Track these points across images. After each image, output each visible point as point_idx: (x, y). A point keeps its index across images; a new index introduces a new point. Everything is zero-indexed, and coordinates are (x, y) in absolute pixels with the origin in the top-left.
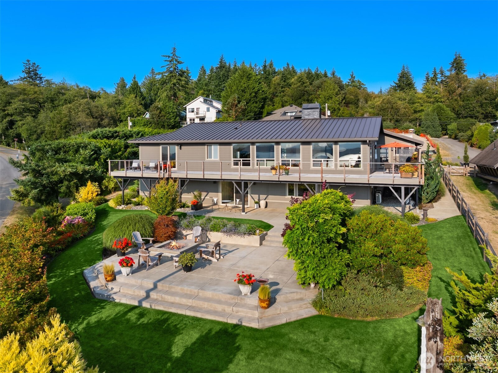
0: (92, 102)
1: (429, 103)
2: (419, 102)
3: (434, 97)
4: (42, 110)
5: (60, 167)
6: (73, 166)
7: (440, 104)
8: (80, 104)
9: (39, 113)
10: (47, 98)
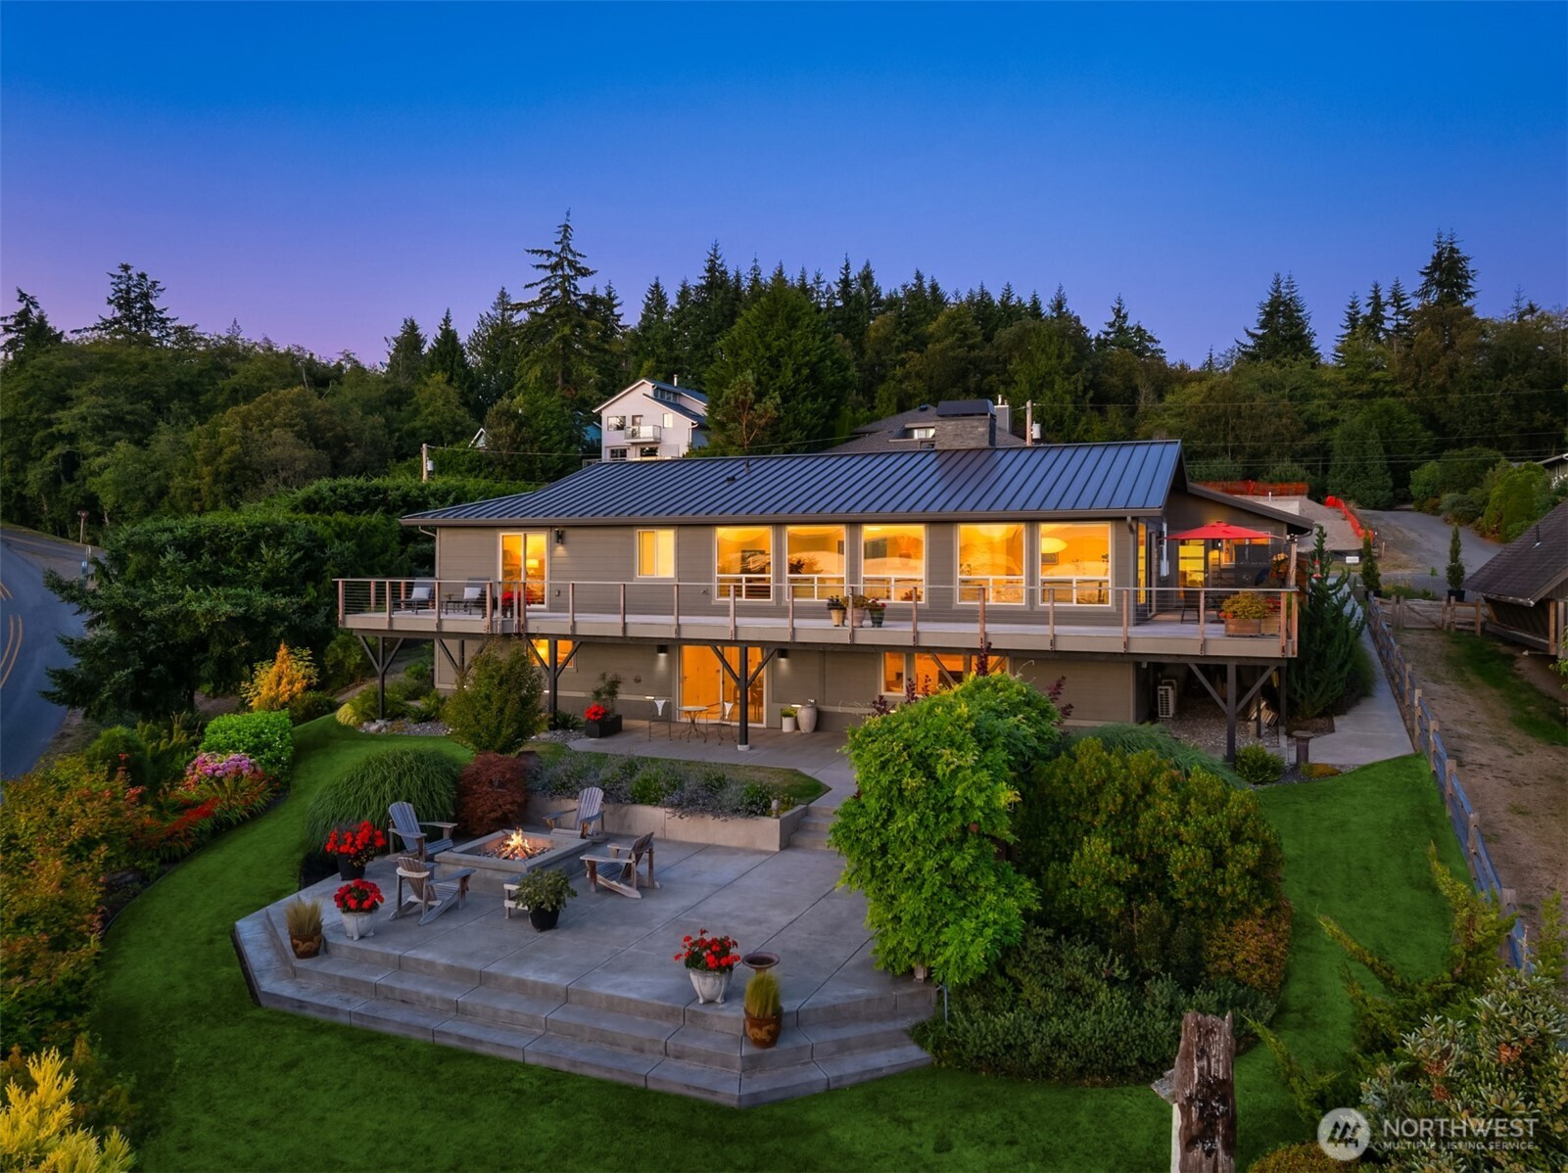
0: (315, 398)
1: (1354, 397)
2: (1323, 396)
3: (1373, 380)
4: (161, 423)
5: (199, 600)
6: (238, 596)
7: (1388, 400)
8: (277, 404)
9: (152, 433)
10: (180, 384)
